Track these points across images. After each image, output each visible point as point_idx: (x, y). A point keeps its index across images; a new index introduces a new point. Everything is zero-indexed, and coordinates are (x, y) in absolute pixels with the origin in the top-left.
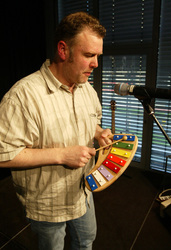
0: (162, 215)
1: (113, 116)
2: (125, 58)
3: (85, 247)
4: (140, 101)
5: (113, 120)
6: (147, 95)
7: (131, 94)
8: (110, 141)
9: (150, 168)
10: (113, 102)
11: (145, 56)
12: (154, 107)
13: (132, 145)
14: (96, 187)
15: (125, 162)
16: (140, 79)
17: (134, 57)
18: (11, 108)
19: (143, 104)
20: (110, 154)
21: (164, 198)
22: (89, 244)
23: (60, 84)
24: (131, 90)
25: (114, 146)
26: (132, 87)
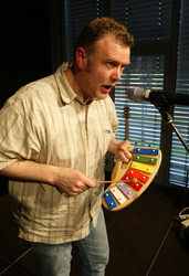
0: (182, 236)
1: (127, 125)
2: (140, 59)
3: (97, 271)
4: (157, 107)
5: (127, 129)
6: (164, 102)
7: (146, 100)
8: (130, 155)
9: (169, 183)
10: (127, 109)
11: (163, 57)
12: (172, 115)
13: (156, 160)
14: (115, 206)
15: (147, 178)
16: (157, 83)
17: (150, 58)
18: (13, 116)
19: (161, 111)
20: (131, 169)
21: (184, 217)
22: (102, 269)
23: (75, 95)
24: (147, 96)
25: (135, 160)
26: (148, 92)
